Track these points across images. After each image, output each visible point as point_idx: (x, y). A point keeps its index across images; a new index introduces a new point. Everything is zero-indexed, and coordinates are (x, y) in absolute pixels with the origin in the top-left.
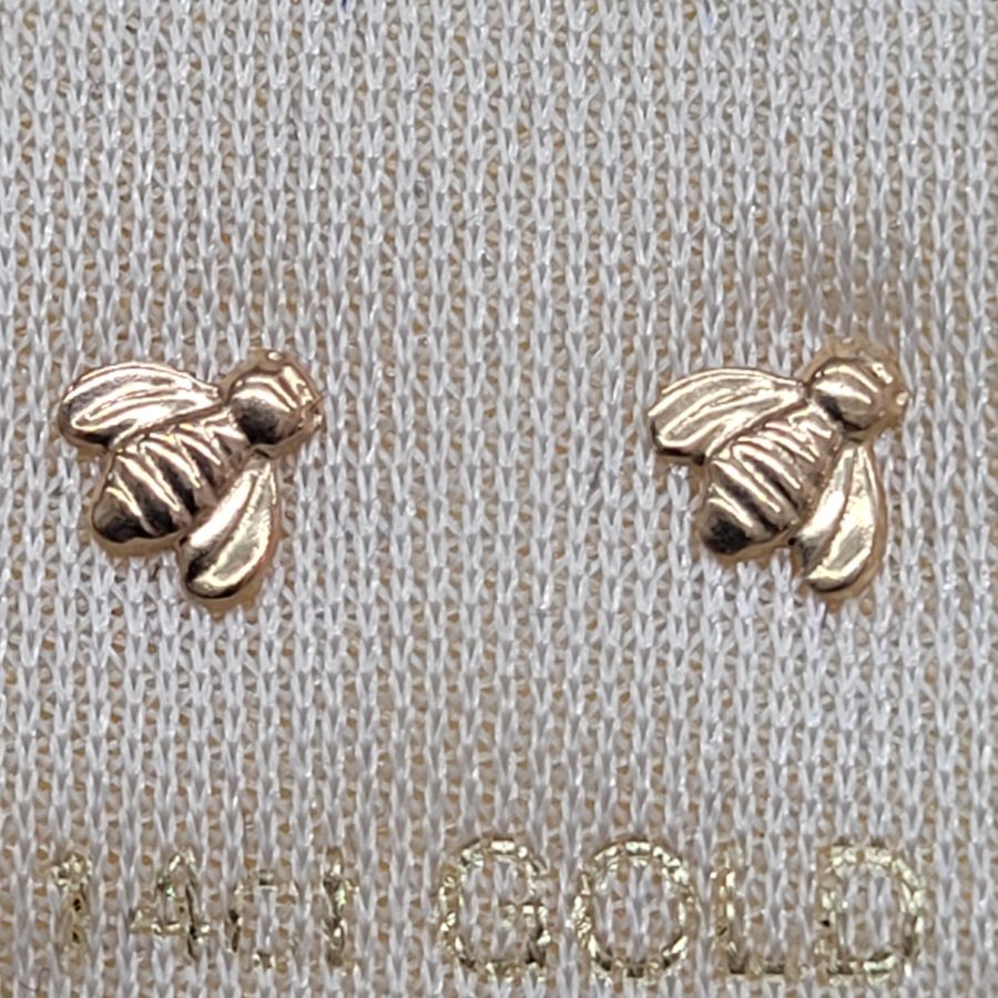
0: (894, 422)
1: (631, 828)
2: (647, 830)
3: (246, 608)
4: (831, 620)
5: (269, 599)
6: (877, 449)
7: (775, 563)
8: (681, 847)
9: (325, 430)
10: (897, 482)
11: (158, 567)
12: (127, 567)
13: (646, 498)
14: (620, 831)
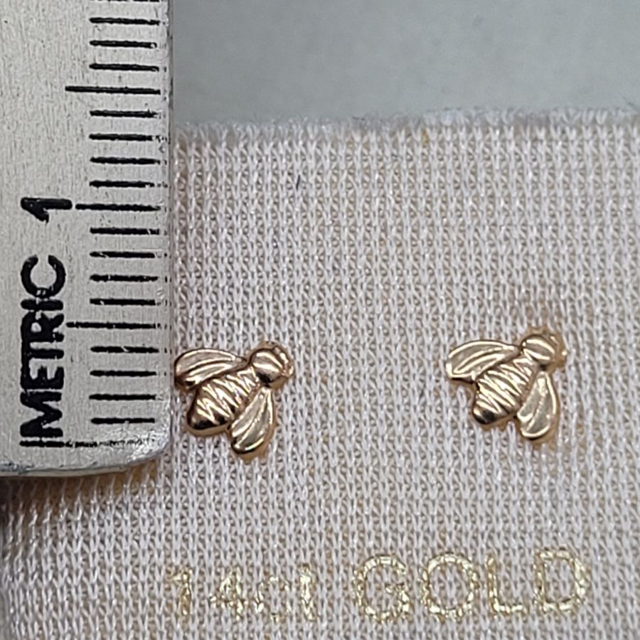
0: (562, 363)
1: (446, 549)
2: (453, 550)
3: (260, 458)
4: (536, 453)
5: (272, 454)
6: (554, 375)
7: (508, 428)
8: (470, 558)
9: (295, 377)
10: (564, 392)
11: (218, 442)
12: (204, 443)
13: (447, 401)
14: (441, 551)
